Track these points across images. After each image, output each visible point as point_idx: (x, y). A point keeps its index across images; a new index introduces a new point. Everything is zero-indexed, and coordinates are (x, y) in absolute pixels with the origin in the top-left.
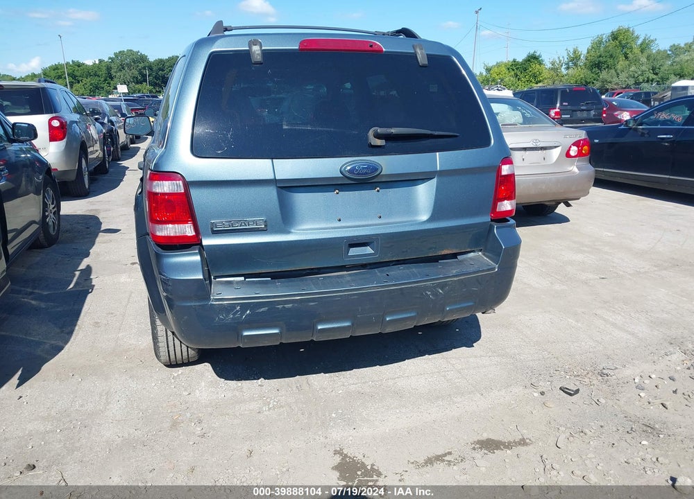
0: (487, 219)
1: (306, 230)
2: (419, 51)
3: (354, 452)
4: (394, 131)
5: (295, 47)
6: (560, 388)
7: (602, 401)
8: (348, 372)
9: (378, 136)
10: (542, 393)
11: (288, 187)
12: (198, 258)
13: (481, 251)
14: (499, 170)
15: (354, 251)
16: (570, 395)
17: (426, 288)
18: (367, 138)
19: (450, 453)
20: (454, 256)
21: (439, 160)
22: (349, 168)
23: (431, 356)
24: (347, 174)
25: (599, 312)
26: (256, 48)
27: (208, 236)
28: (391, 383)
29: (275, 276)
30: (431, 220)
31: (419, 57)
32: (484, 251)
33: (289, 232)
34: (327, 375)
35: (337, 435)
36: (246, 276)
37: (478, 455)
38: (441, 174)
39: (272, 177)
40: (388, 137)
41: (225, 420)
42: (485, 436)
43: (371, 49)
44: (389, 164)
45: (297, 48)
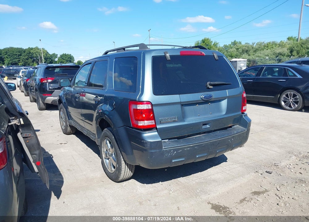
0: (240, 113)
1: (190, 120)
2: (215, 55)
3: (215, 202)
4: (216, 83)
5: (179, 54)
6: (266, 172)
7: (281, 174)
8: (191, 176)
9: (211, 85)
10: (261, 174)
11: (184, 104)
12: (156, 133)
13: (238, 124)
14: (243, 95)
15: (204, 127)
16: (270, 173)
17: (229, 139)
18: (207, 86)
19: (246, 198)
20: (231, 127)
21: (227, 92)
22: (203, 97)
23: (216, 167)
24: (204, 99)
25: (259, 145)
26: (168, 55)
27: (158, 124)
28: (209, 177)
29: (179, 138)
30: (226, 114)
31: (215, 57)
32: (240, 125)
33: (184, 121)
34: (184, 177)
35: (204, 197)
36: (169, 139)
37: (256, 197)
38: (228, 98)
39: (180, 101)
40: (213, 85)
41: (159, 199)
42: (253, 190)
43: (201, 54)
44: (215, 94)
45: (180, 54)
